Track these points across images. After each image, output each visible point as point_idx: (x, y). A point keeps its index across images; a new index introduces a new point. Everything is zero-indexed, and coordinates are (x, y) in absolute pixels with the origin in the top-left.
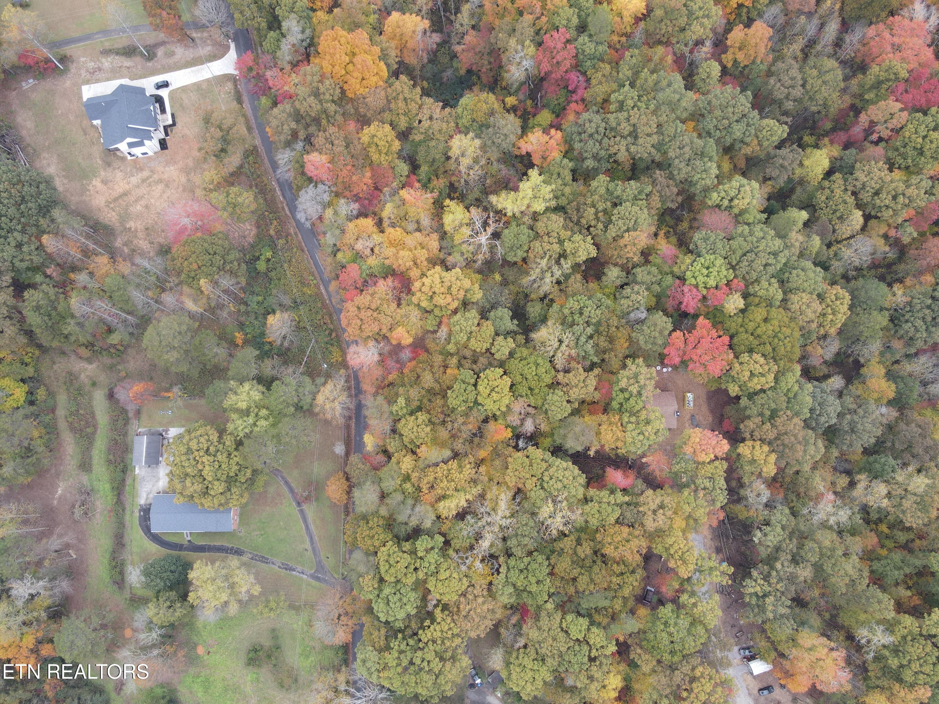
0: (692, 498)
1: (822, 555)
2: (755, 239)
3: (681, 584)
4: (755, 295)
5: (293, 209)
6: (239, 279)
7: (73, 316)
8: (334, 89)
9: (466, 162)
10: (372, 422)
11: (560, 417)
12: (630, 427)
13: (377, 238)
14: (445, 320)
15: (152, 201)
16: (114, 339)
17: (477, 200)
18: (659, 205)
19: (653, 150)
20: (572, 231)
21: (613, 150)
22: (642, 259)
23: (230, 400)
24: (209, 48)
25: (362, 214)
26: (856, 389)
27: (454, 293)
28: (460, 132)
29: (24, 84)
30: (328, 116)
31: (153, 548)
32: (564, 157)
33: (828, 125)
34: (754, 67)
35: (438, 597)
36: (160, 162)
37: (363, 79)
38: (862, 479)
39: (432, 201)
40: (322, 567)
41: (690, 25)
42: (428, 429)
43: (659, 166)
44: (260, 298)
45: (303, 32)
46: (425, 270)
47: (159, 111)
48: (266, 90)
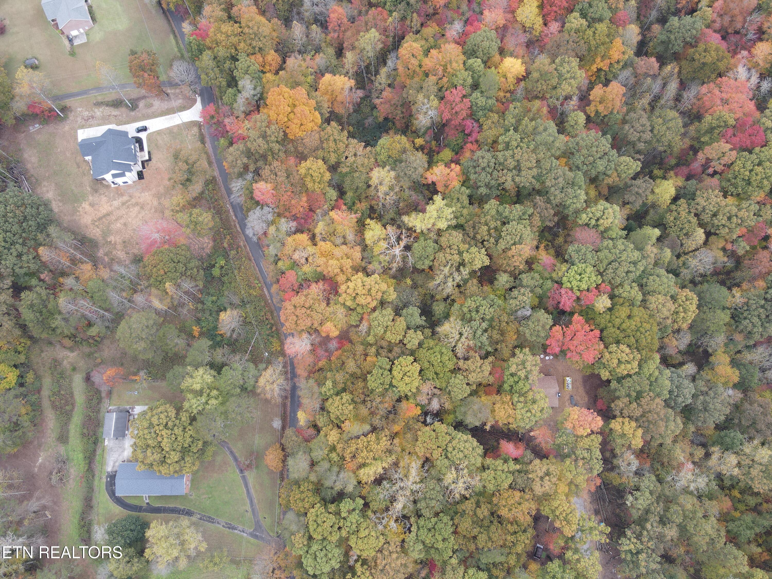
0: (573, 467)
1: (685, 517)
2: (618, 251)
3: (566, 542)
4: (619, 297)
5: (243, 226)
6: (197, 283)
7: (60, 313)
8: (279, 133)
9: (383, 189)
10: (305, 401)
11: (461, 397)
12: (520, 405)
13: (311, 249)
14: (366, 316)
15: (130, 220)
16: (93, 331)
17: (392, 219)
18: (539, 224)
19: (533, 180)
20: (469, 244)
21: (502, 180)
22: (527, 267)
23: (187, 383)
24: (180, 101)
25: (299, 231)
26: (706, 374)
27: (373, 295)
28: (379, 166)
29: (31, 128)
30: (273, 153)
31: (117, 509)
32: (462, 185)
33: (673, 162)
34: (612, 116)
35: (358, 553)
36: (137, 189)
37: (302, 125)
38: (716, 450)
39: (356, 220)
40: (260, 527)
41: (560, 84)
42: (352, 407)
43: (539, 192)
44: (214, 298)
45: (255, 89)
46: (349, 275)
47: (138, 150)
48: (224, 133)
